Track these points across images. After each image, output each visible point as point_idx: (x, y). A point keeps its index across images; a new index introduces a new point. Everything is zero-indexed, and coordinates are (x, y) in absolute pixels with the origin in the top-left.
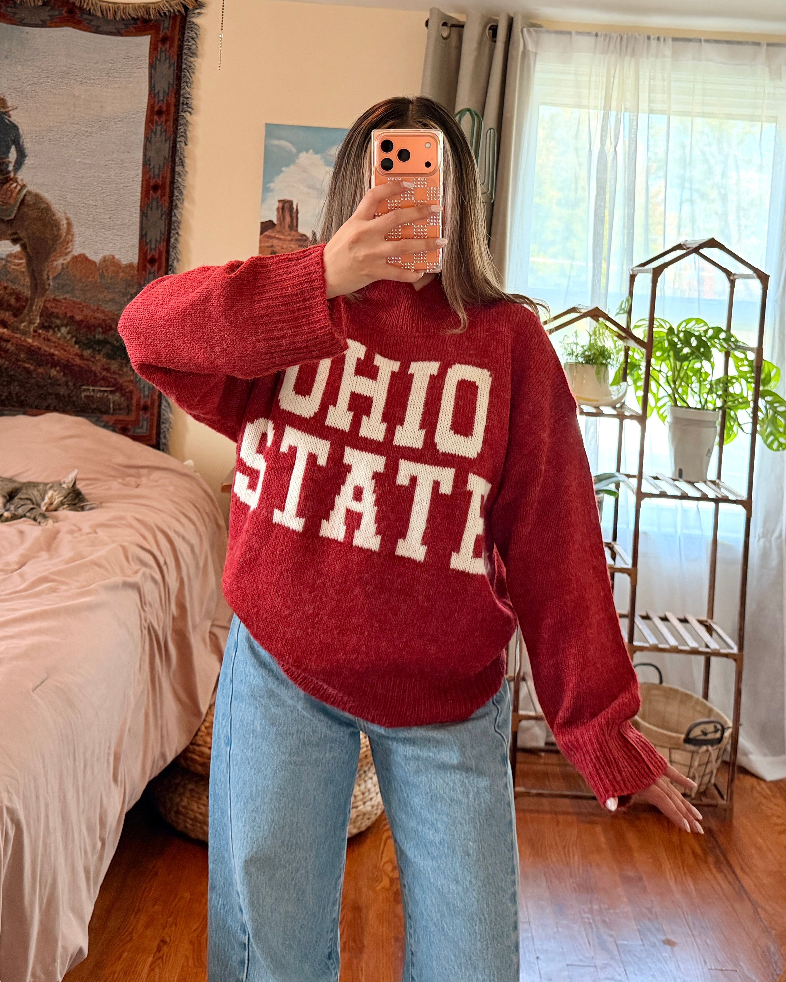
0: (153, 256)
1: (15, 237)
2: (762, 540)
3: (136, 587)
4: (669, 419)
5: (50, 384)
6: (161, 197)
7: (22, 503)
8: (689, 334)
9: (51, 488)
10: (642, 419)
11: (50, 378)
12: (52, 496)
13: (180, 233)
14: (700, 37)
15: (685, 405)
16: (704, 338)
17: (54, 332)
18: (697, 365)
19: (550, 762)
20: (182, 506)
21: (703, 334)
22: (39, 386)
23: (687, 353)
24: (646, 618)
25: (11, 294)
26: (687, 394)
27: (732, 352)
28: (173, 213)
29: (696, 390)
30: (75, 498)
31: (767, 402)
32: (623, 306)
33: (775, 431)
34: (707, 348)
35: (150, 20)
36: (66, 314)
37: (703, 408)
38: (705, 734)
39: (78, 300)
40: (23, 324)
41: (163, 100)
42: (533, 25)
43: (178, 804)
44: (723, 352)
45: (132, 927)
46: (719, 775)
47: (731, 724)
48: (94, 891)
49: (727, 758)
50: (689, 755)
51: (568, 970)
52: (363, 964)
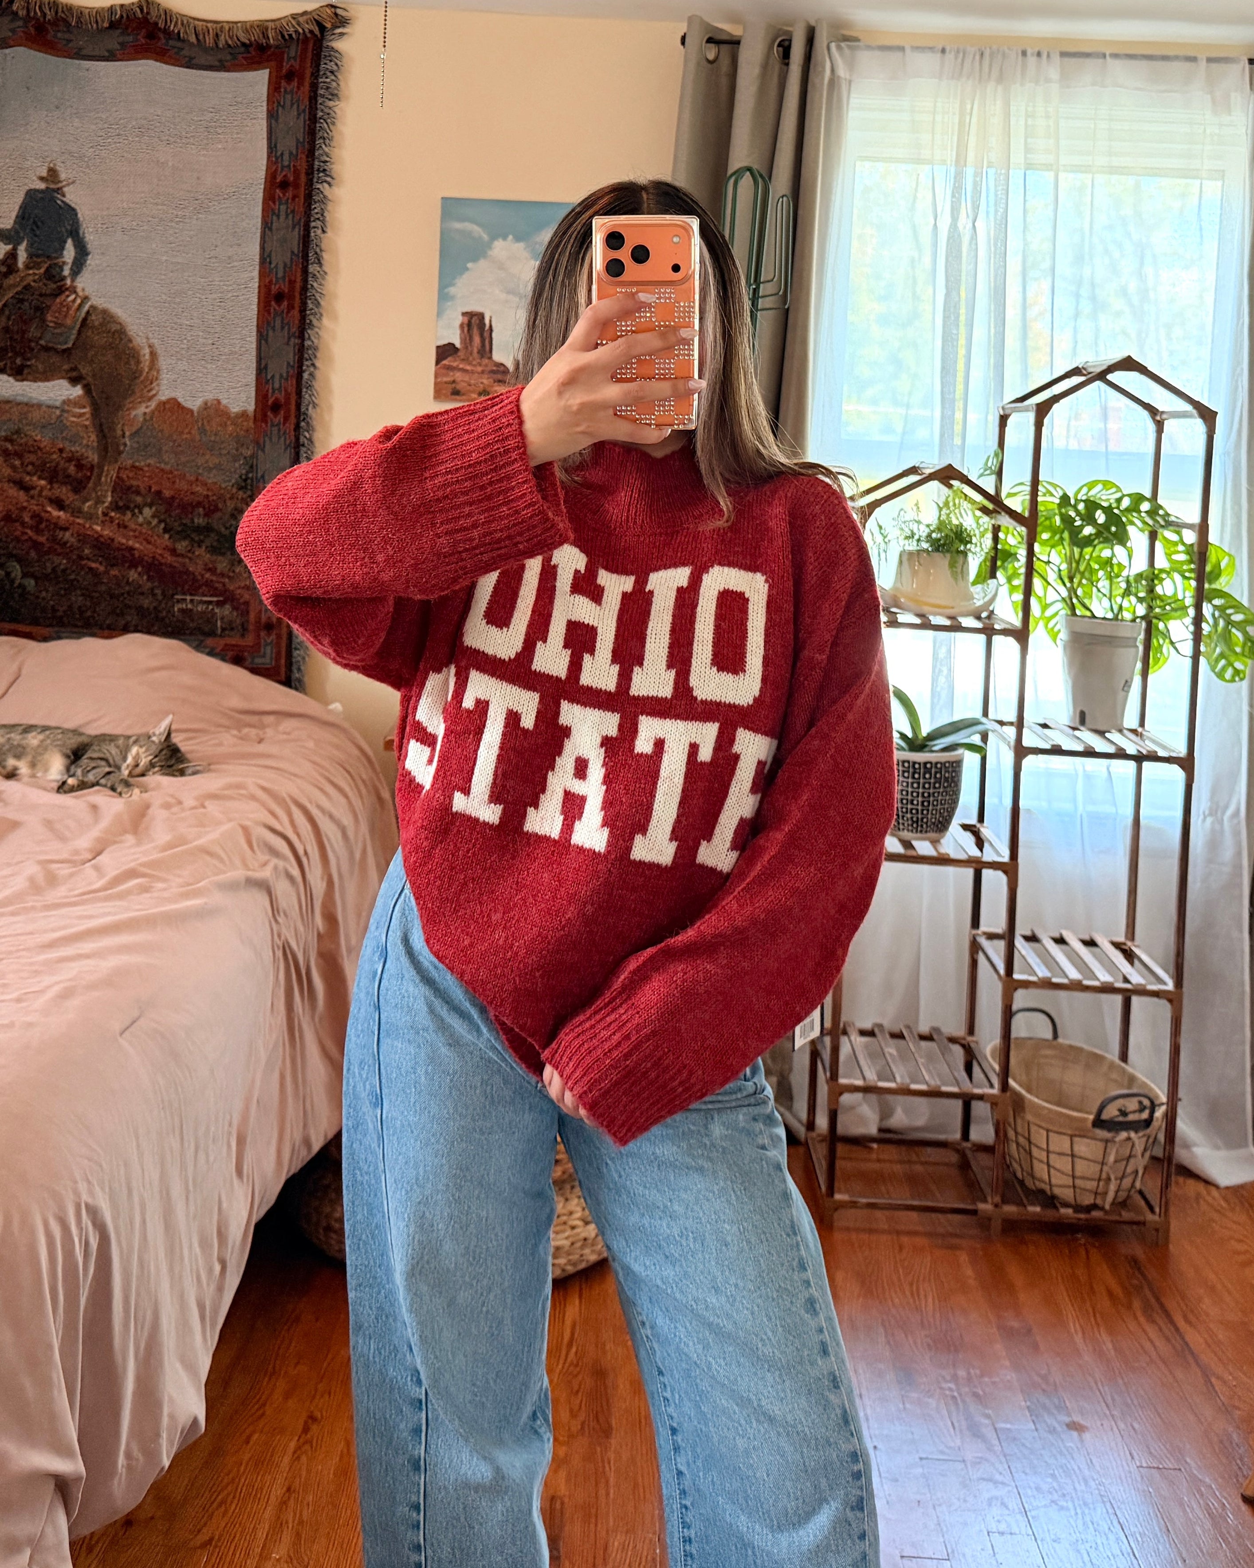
0: (277, 399)
1: (74, 374)
2: (1209, 820)
3: (265, 887)
4: (1063, 636)
5: (128, 593)
6: (288, 312)
7: (93, 764)
8: (1092, 505)
9: (135, 742)
10: (1021, 635)
11: (128, 583)
12: (138, 754)
13: (317, 364)
14: (1103, 50)
15: (1088, 614)
16: (1116, 511)
17: (133, 515)
18: (1106, 553)
19: (885, 1157)
20: (327, 770)
21: (1114, 505)
22: (112, 596)
23: (1091, 535)
24: (1032, 938)
25: (70, 460)
26: (1091, 597)
27: (1160, 531)
28: (306, 336)
29: (1106, 591)
30: (171, 757)
31: (1215, 606)
32: (989, 464)
33: (1227, 652)
34: (1122, 526)
35: (269, 46)
36: (150, 488)
37: (1116, 618)
38: (1124, 1113)
39: (168, 467)
40: (87, 504)
41: (289, 166)
42: (846, 39)
43: (328, 1216)
44: (1147, 533)
45: (264, 1397)
46: (1146, 1176)
47: (1164, 1099)
48: (212, 1337)
49: (1159, 1152)
50: (1101, 1145)
51: (922, 1467)
52: (612, 1455)
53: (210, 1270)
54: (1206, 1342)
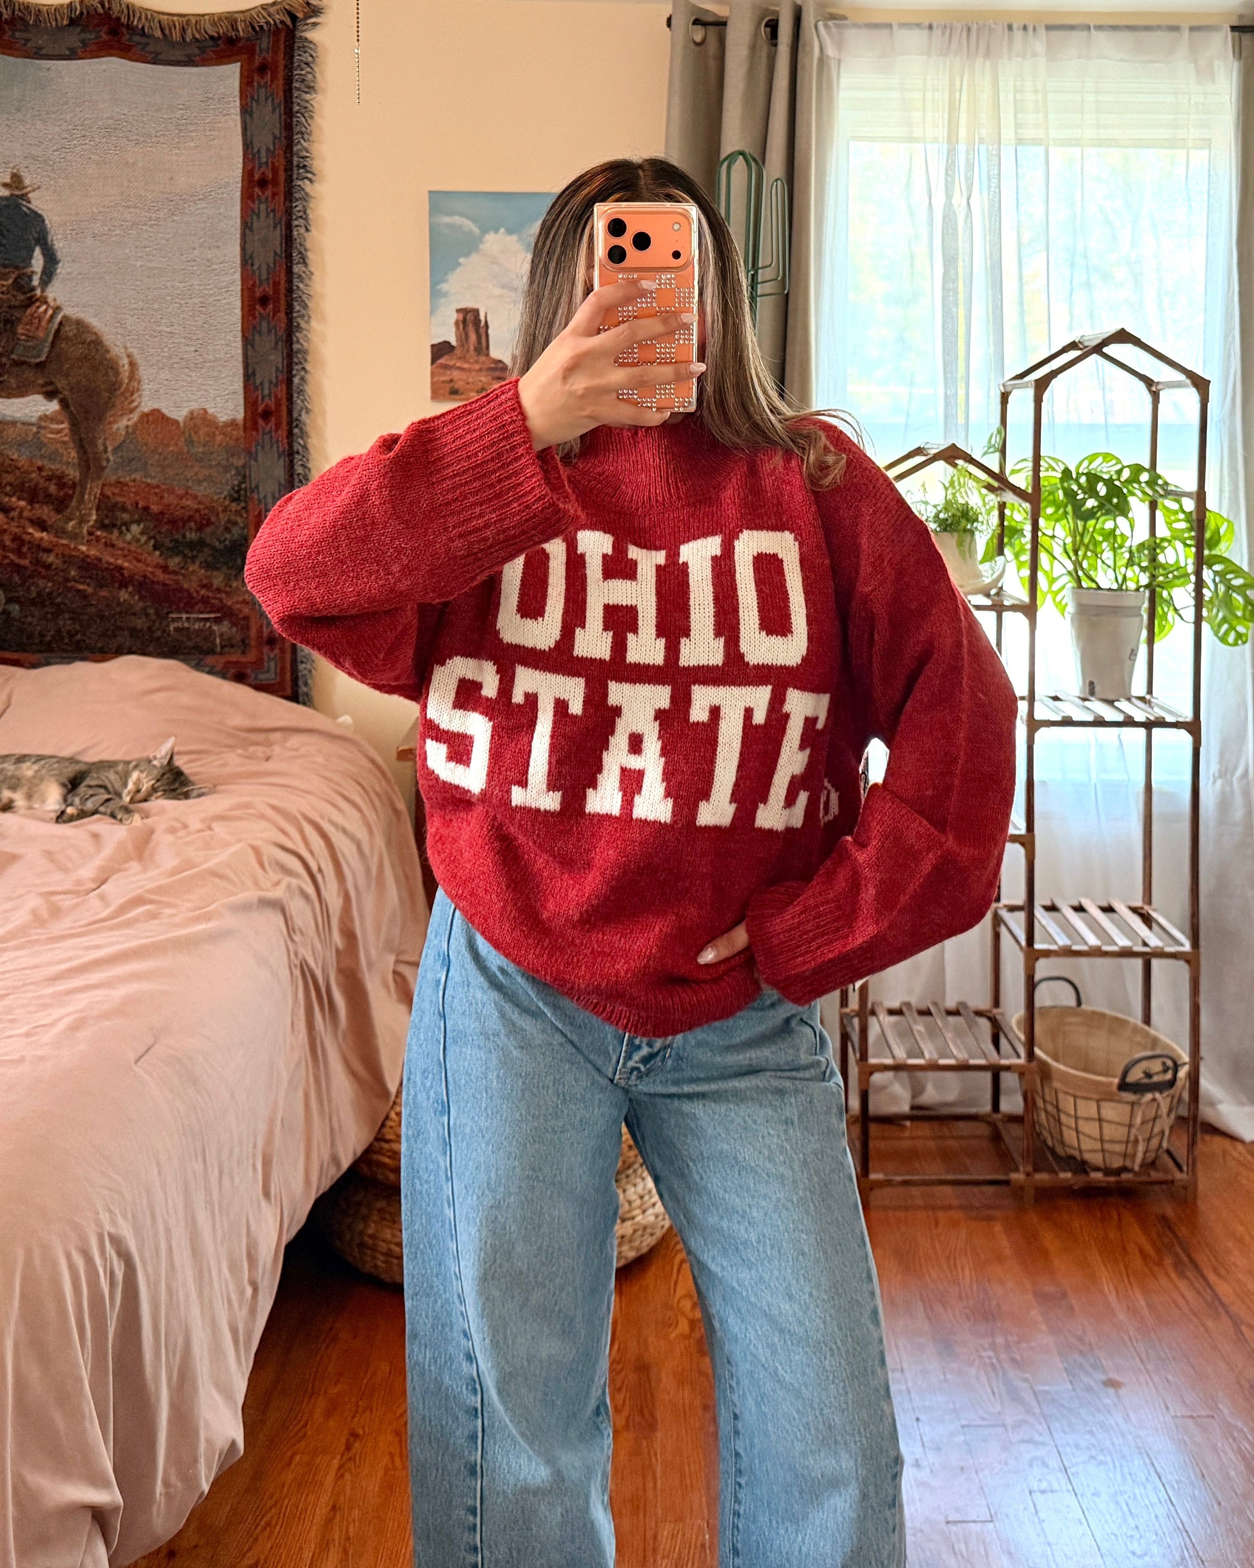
0: (267, 405)
1: (50, 388)
2: (1219, 782)
3: (279, 906)
4: (1071, 608)
5: (120, 614)
6: (274, 315)
7: (91, 792)
8: (1093, 478)
9: (136, 767)
10: (1030, 610)
11: (119, 604)
12: (139, 779)
13: (308, 368)
14: (1087, 22)
15: (1094, 585)
16: (1117, 483)
17: (121, 533)
18: (1109, 525)
19: (920, 1133)
20: (339, 785)
21: (1115, 477)
22: (103, 618)
23: (1093, 507)
24: (1052, 908)
25: (49, 479)
26: (1096, 569)
27: (1160, 500)
28: (295, 339)
29: (1111, 563)
30: (175, 780)
31: (1216, 573)
32: (993, 442)
33: (1229, 617)
34: (1123, 498)
35: (239, 39)
36: (137, 504)
37: (1120, 589)
38: (1148, 1075)
39: (154, 482)
40: (71, 524)
41: (267, 163)
42: (833, 17)
43: (361, 1233)
44: (1147, 503)
45: (305, 1418)
46: (1173, 1137)
47: (1186, 1058)
48: (247, 1361)
49: (1184, 1111)
50: (1127, 1108)
51: (964, 1434)
52: (657, 1446)
53: (242, 1293)
54: (1236, 1293)
